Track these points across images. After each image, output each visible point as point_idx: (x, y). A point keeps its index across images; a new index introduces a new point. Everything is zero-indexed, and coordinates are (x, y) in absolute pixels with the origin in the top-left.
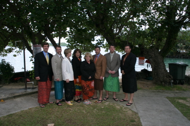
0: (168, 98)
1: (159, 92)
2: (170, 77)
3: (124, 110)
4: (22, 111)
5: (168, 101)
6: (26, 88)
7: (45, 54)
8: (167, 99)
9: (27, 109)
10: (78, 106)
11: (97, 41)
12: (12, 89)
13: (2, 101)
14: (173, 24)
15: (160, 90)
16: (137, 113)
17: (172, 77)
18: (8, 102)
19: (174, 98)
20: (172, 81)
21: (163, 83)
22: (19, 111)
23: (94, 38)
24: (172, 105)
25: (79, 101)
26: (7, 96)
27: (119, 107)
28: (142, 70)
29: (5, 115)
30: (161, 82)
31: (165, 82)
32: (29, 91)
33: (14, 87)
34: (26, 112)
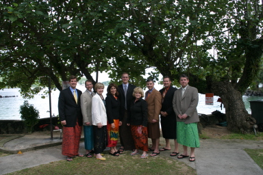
0: (246, 150)
1: (235, 141)
2: (252, 121)
3: (178, 166)
4: (41, 166)
5: (246, 154)
6: (52, 138)
7: (72, 91)
8: (244, 152)
9: (47, 163)
10: (115, 160)
11: (149, 74)
12: (34, 139)
13: (20, 152)
14: (251, 45)
15: (237, 140)
16: (195, 170)
17: (255, 121)
18: (26, 154)
19: (256, 150)
20: (256, 126)
21: (242, 129)
22: (38, 165)
23: (144, 71)
24: (251, 160)
25: (118, 154)
26: (28, 147)
27: (171, 162)
28: (213, 113)
29: (19, 170)
30: (239, 128)
31: (245, 128)
32: (56, 141)
33: (38, 137)
34: (46, 167)
